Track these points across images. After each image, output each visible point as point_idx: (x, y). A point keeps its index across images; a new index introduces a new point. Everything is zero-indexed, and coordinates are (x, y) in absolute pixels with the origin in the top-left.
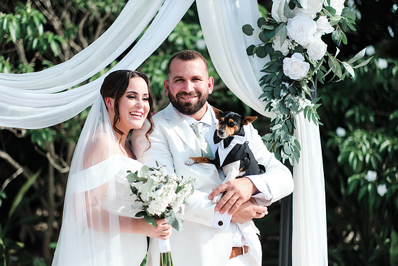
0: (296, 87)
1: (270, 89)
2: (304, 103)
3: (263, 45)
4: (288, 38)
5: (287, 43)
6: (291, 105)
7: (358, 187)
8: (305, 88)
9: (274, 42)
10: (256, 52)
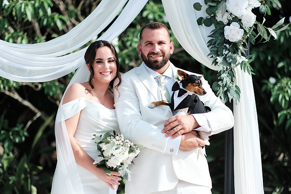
0: (234, 47)
1: (215, 49)
2: (240, 59)
3: (209, 17)
4: (227, 11)
5: (226, 15)
6: (231, 60)
8: (241, 48)
9: (217, 14)
10: (204, 23)
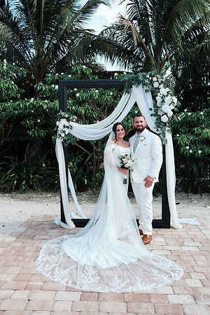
1: (158, 125)
2: (167, 129)
3: (155, 113)
4: (162, 111)
6: (164, 129)
7: (184, 151)
8: (167, 124)
9: (158, 112)
10: (153, 115)
